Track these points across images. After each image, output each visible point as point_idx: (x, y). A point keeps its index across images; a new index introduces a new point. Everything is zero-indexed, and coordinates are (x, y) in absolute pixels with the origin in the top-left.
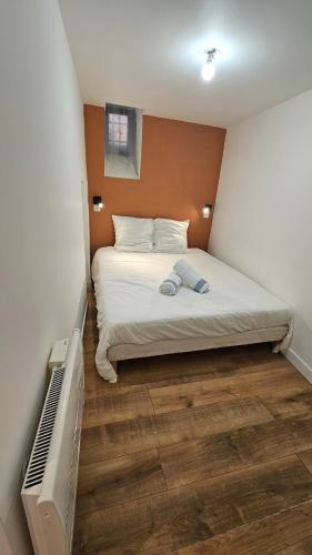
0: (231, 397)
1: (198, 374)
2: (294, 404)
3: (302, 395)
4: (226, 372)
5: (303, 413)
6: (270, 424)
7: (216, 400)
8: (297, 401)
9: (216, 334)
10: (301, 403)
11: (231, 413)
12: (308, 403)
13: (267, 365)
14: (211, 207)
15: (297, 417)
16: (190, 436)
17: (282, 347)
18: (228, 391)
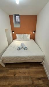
0: (25, 75)
1: (21, 67)
2: (39, 80)
3: (42, 78)
4: (27, 68)
5: (41, 84)
6: (30, 85)
7: (21, 75)
8: (41, 80)
9: (24, 60)
10: (41, 81)
11: (23, 79)
12: (43, 81)
13: (38, 67)
14: (35, 32)
15: (38, 85)
16: (10, 84)
17: (42, 63)
18: (25, 73)
